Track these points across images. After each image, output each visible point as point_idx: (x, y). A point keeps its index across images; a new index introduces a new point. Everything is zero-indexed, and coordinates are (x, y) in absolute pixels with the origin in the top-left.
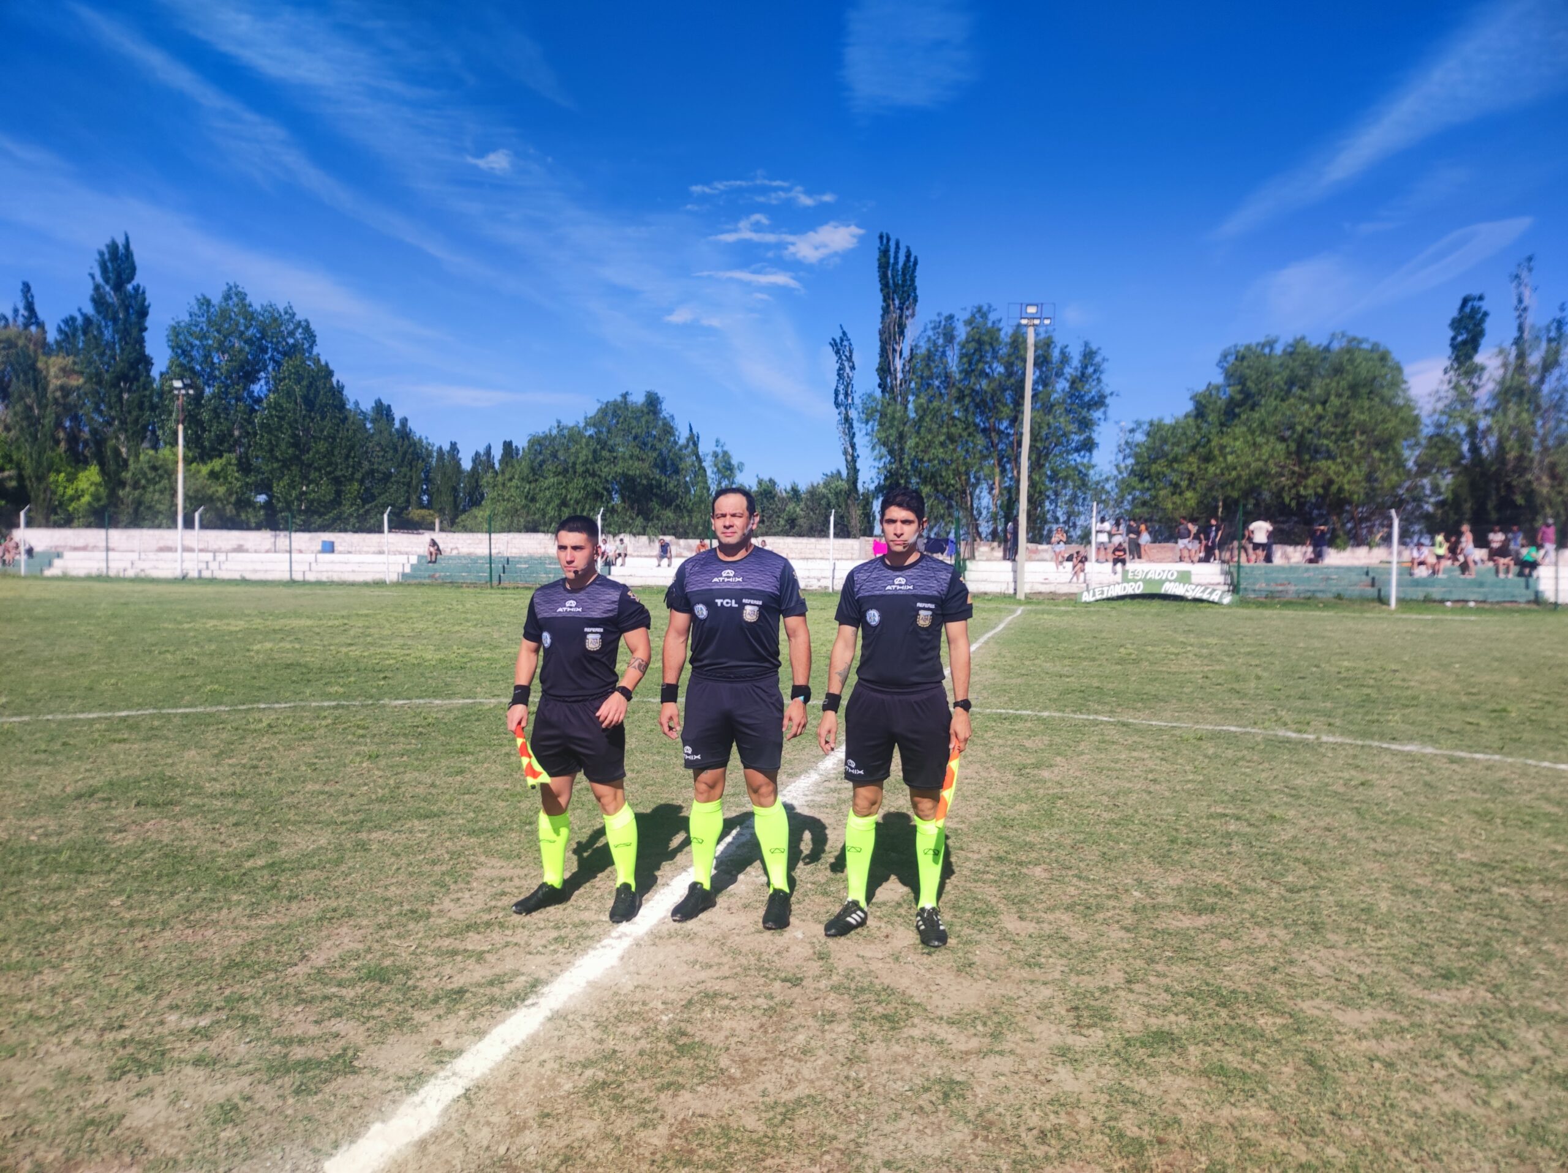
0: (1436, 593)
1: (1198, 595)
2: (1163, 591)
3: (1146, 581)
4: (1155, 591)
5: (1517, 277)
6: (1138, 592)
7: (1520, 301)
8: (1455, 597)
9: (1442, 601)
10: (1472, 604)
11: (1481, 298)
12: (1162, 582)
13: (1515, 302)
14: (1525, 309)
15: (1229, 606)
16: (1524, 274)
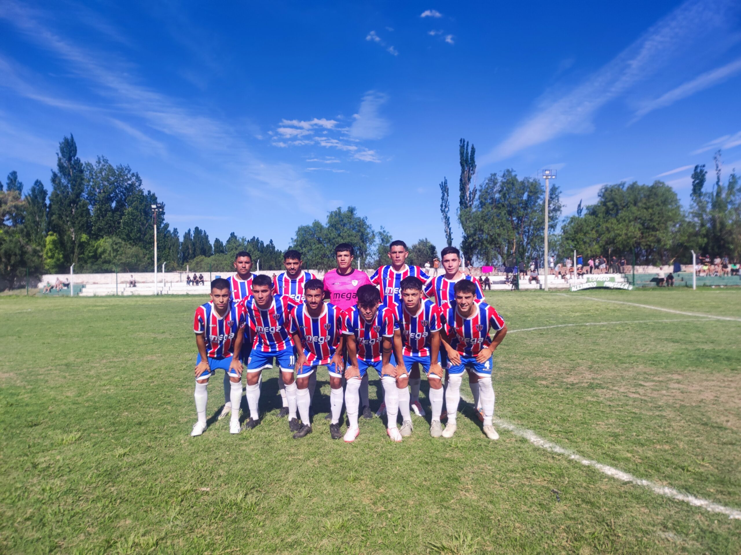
0: (708, 283)
1: (619, 287)
2: (604, 286)
3: (598, 282)
4: (601, 285)
5: (715, 158)
6: (594, 286)
7: (717, 167)
8: (715, 284)
9: (710, 286)
10: (722, 287)
11: (704, 166)
12: (604, 282)
13: (715, 168)
14: (720, 170)
15: (632, 290)
16: (718, 157)
